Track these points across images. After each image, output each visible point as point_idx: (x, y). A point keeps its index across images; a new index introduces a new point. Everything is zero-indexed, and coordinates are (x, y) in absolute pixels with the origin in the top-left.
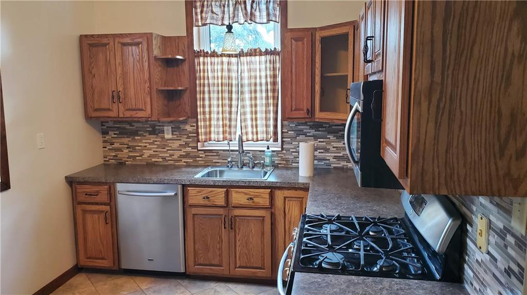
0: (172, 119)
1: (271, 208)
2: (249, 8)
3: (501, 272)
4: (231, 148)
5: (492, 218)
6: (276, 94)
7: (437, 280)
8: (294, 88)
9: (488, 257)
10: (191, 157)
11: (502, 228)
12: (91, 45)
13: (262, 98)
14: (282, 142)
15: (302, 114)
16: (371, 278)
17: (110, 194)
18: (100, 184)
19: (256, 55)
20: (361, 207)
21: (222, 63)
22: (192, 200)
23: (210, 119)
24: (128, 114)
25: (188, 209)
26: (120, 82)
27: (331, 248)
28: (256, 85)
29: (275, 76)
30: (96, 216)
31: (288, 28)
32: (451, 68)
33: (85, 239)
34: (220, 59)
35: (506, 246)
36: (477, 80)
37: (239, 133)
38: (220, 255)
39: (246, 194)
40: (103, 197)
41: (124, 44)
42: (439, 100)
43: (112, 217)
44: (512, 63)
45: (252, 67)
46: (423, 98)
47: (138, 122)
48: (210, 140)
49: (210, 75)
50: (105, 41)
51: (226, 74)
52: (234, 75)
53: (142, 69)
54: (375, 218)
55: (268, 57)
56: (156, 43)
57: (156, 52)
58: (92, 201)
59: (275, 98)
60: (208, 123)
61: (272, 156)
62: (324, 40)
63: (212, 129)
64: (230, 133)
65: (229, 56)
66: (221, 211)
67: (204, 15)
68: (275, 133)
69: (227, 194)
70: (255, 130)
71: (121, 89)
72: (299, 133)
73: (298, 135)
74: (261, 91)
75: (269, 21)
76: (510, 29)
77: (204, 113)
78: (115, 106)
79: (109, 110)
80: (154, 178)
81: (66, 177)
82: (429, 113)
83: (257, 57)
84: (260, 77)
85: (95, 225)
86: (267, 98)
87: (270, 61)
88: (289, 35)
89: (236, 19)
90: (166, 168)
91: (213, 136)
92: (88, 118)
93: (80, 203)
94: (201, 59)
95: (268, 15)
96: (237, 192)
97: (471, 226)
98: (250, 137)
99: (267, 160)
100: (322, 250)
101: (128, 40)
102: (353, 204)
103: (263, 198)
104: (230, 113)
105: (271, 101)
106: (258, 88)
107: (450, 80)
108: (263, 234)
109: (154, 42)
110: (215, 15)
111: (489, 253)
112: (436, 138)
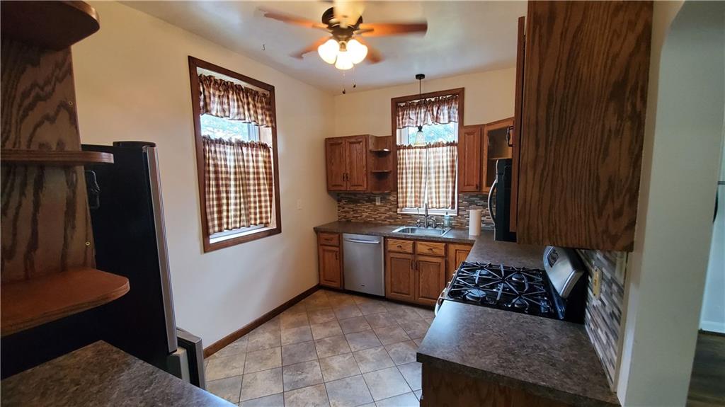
0: (380, 192)
1: (446, 257)
2: (435, 113)
3: (607, 315)
4: (420, 213)
5: (604, 270)
6: (454, 174)
7: (560, 319)
8: (466, 169)
9: (600, 302)
10: (393, 219)
11: (610, 278)
12: (332, 145)
13: (443, 177)
14: (458, 209)
15: (473, 188)
16: (503, 312)
17: (339, 240)
18: (332, 233)
19: (439, 147)
20: (511, 260)
21: (416, 153)
22: (390, 248)
23: (406, 192)
24: (352, 188)
25: (387, 254)
26: (348, 168)
27: (477, 286)
28: (439, 167)
29: (453, 161)
30: (330, 254)
31: (465, 125)
32: (554, 143)
33: (324, 267)
34: (414, 150)
35: (612, 294)
36: (577, 152)
37: (426, 202)
38: (409, 287)
39: (427, 246)
40: (335, 242)
41: (351, 143)
42: (543, 170)
43: (340, 255)
44: (609, 137)
45: (437, 154)
46: (529, 168)
47: (360, 194)
48: (406, 207)
49: (407, 161)
50: (340, 141)
51: (418, 160)
52: (424, 161)
53: (362, 159)
54: (520, 269)
55: (449, 147)
56: (371, 141)
57: (371, 147)
58: (329, 244)
59: (453, 177)
60: (404, 195)
61: (450, 220)
62: (490, 133)
63: (408, 199)
64: (420, 202)
65: (421, 148)
66: (409, 257)
67: (404, 121)
68: (453, 203)
69: (414, 245)
70: (437, 200)
71: (348, 172)
72: (471, 203)
73: (470, 205)
74: (443, 172)
75: (450, 121)
76: (606, 110)
77: (402, 188)
78: (345, 183)
79: (341, 186)
80: (367, 232)
81: (314, 228)
82: (534, 181)
83: (441, 148)
84: (443, 162)
85: (330, 259)
86: (447, 177)
87: (450, 151)
88: (464, 131)
89: (426, 122)
90: (376, 225)
91: (408, 204)
92: (329, 191)
93: (321, 245)
94: (401, 151)
95: (449, 117)
96: (421, 244)
97: (591, 277)
98: (434, 205)
99: (446, 222)
100: (470, 287)
101: (353, 140)
102: (506, 257)
103: (440, 249)
104: (420, 188)
105: (450, 179)
106: (441, 170)
107: (552, 154)
108: (439, 275)
109: (370, 141)
110: (411, 121)
111: (601, 300)
112: (541, 200)
